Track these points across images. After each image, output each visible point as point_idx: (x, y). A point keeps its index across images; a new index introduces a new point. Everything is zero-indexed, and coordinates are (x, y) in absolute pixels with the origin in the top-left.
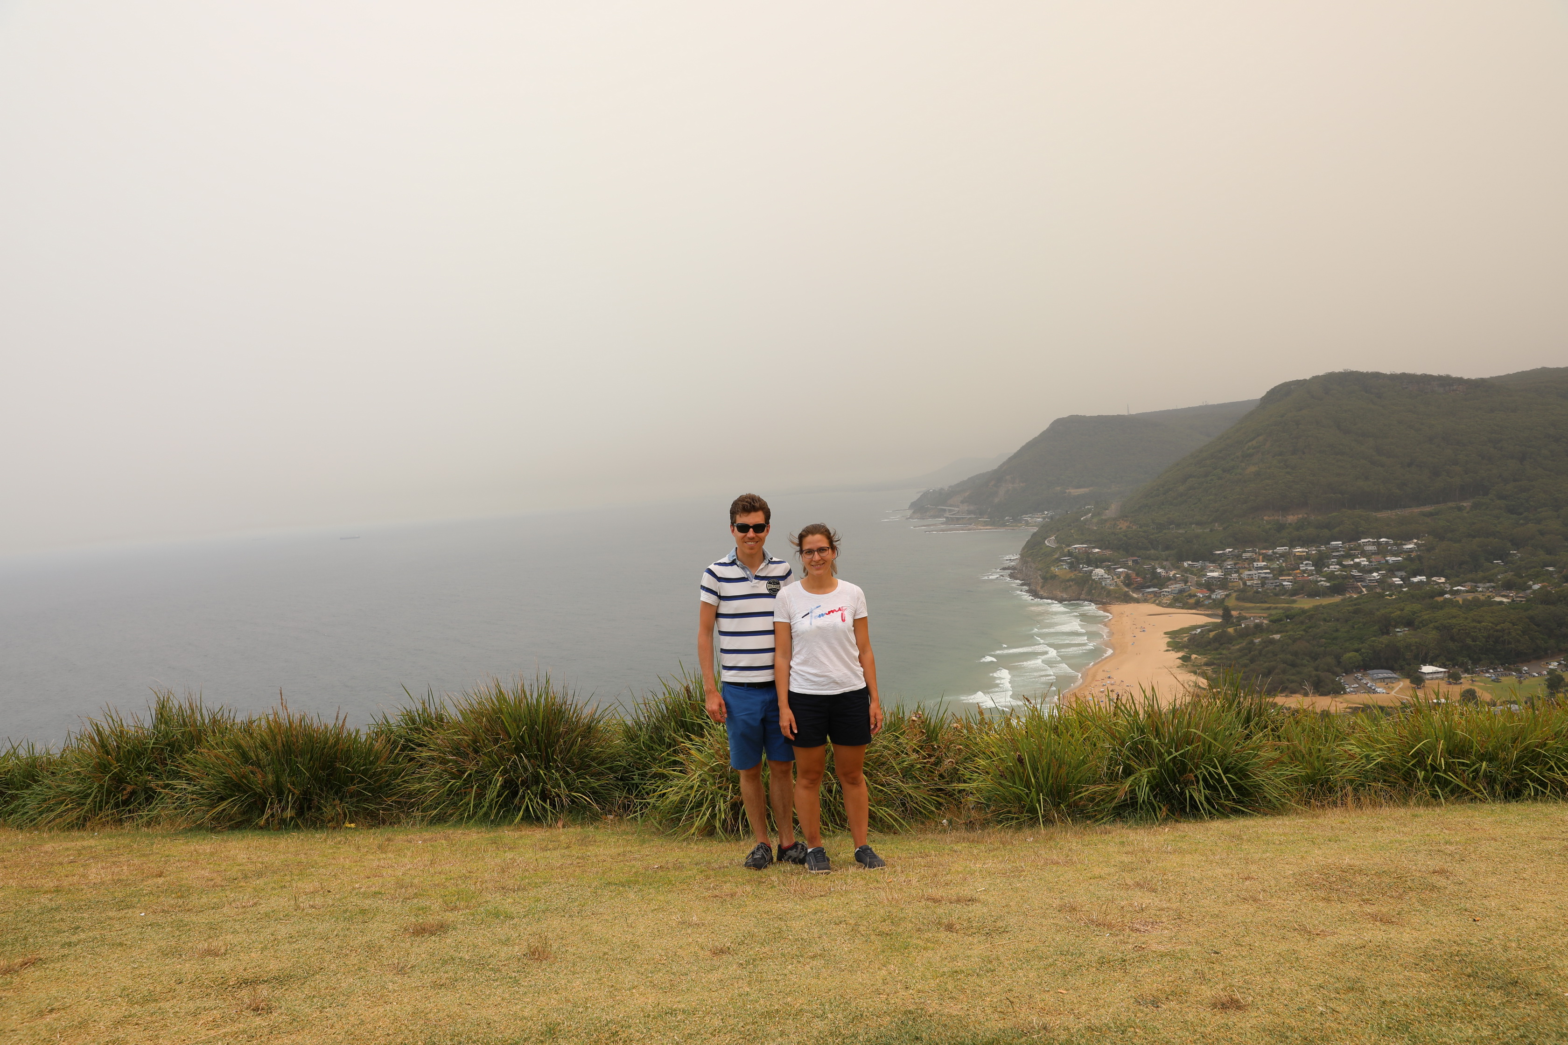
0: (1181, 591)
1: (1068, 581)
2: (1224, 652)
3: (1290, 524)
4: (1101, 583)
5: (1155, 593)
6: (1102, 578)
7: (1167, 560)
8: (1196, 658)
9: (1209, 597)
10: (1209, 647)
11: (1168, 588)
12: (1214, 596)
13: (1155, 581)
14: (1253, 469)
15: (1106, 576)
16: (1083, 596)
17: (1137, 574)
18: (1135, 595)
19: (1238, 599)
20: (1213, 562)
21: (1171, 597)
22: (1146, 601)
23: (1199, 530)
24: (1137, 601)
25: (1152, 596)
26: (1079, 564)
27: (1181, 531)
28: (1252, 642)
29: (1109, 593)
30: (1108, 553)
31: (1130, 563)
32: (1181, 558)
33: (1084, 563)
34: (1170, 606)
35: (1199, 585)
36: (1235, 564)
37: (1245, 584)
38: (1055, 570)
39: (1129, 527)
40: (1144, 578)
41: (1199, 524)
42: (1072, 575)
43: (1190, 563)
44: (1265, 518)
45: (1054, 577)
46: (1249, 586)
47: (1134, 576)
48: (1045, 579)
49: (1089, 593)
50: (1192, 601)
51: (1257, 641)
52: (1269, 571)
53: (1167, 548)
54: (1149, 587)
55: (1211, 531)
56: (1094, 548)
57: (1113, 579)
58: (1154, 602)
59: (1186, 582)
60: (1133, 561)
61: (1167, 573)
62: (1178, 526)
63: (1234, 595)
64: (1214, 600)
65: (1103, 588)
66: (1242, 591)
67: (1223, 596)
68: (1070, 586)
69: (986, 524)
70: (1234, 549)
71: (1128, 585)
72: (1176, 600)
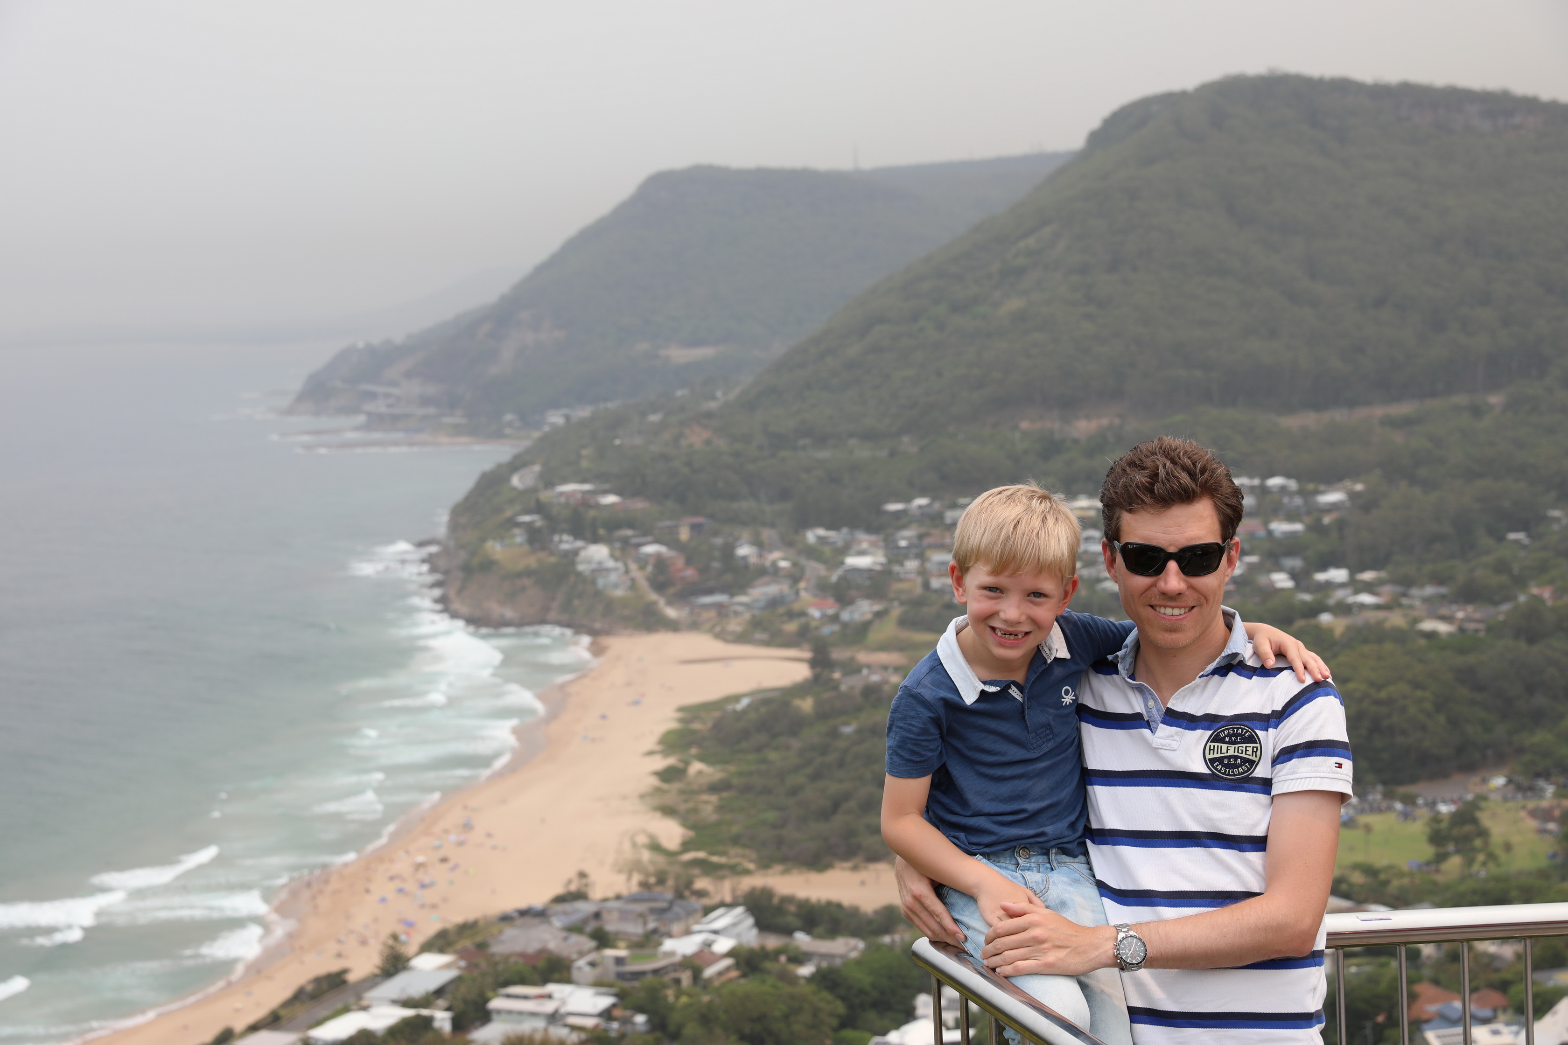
0: (774, 603)
1: (519, 575)
2: (773, 756)
3: (1076, 441)
4: (594, 582)
5: (719, 606)
6: (600, 570)
7: (773, 525)
8: (700, 773)
9: (835, 618)
10: (744, 745)
11: (745, 594)
12: (845, 616)
13: (728, 578)
14: (1015, 304)
15: (611, 564)
16: (552, 615)
17: (689, 562)
18: (671, 613)
19: (904, 622)
20: (870, 529)
21: (747, 616)
22: (694, 626)
23: (863, 452)
24: (674, 626)
25: (712, 614)
26: (553, 530)
27: (824, 454)
28: (834, 734)
29: (609, 607)
30: (639, 505)
31: (684, 534)
32: (805, 522)
33: (562, 531)
34: (741, 638)
35: (822, 588)
36: (921, 537)
37: (926, 585)
38: (495, 549)
39: (708, 442)
40: (704, 570)
41: (869, 436)
42: (532, 562)
43: (821, 532)
44: (1024, 425)
45: (488, 565)
46: (936, 591)
47: (680, 562)
48: (467, 569)
49: (567, 607)
50: (791, 627)
51: (848, 730)
53: (784, 495)
54: (710, 592)
55: (893, 454)
56: (606, 492)
57: (627, 571)
58: (710, 631)
59: (796, 579)
60: (695, 528)
61: (760, 556)
62: (822, 440)
63: (897, 611)
64: (845, 625)
65: (598, 594)
66: (918, 603)
67: (868, 617)
68: (523, 589)
69: (457, 430)
70: (934, 499)
71: (659, 586)
72: (756, 624)
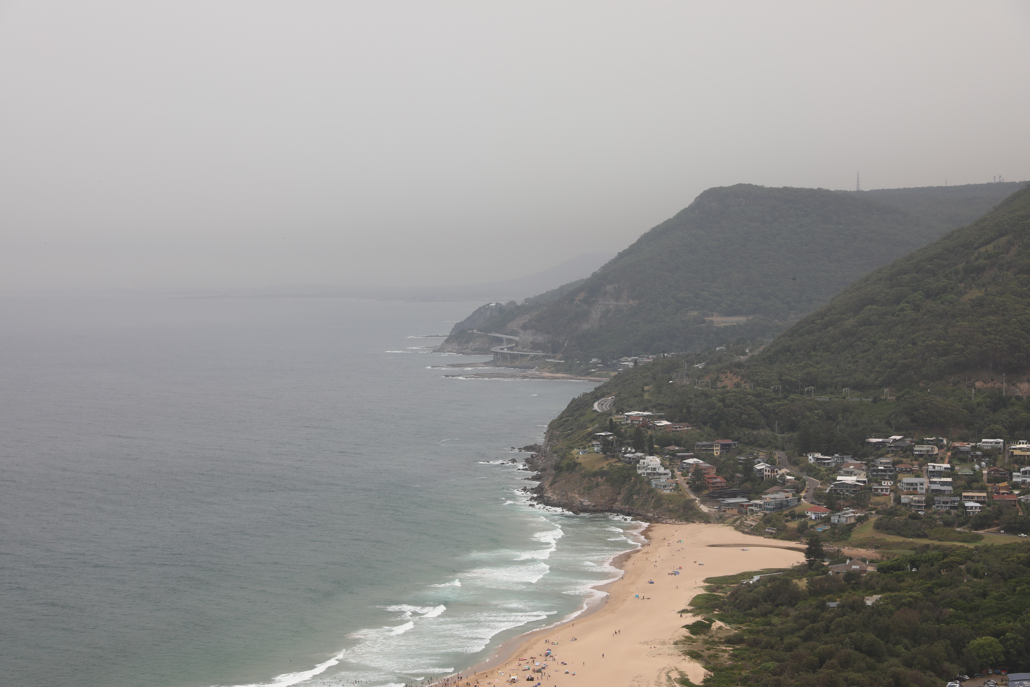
0: (781, 506)
1: (595, 474)
2: (775, 620)
3: (1019, 398)
4: (649, 483)
5: (741, 505)
6: (654, 474)
7: (783, 449)
8: (720, 628)
9: (827, 520)
10: (754, 610)
11: (760, 498)
12: (834, 519)
13: (748, 485)
14: (975, 293)
15: (662, 470)
16: (617, 505)
17: (719, 472)
18: (704, 509)
19: (878, 527)
20: (855, 456)
21: (761, 514)
22: (721, 520)
23: (853, 398)
24: (706, 519)
25: (735, 511)
26: (622, 445)
27: (824, 398)
28: (823, 607)
29: (659, 501)
30: (685, 428)
31: (717, 451)
32: (807, 449)
33: (629, 445)
34: (755, 531)
35: (818, 497)
36: (894, 464)
37: (898, 500)
38: (579, 454)
39: (737, 385)
40: (730, 479)
41: (859, 387)
42: (605, 466)
43: (819, 455)
44: (978, 384)
45: (573, 466)
46: (905, 504)
47: (713, 472)
48: (558, 468)
49: (628, 500)
50: (793, 525)
51: (833, 605)
52: (949, 480)
53: (792, 427)
54: (734, 495)
55: (875, 401)
56: (661, 418)
57: (673, 477)
58: (732, 524)
59: (798, 490)
60: (724, 447)
61: (772, 471)
62: (822, 388)
63: (874, 518)
64: (834, 526)
65: (651, 491)
66: (891, 513)
67: (853, 521)
68: (598, 485)
69: (557, 368)
70: (905, 436)
71: (696, 489)
72: (767, 521)
